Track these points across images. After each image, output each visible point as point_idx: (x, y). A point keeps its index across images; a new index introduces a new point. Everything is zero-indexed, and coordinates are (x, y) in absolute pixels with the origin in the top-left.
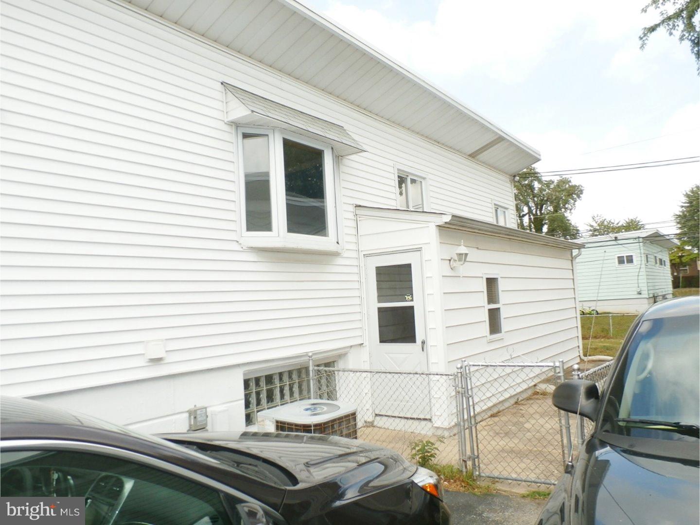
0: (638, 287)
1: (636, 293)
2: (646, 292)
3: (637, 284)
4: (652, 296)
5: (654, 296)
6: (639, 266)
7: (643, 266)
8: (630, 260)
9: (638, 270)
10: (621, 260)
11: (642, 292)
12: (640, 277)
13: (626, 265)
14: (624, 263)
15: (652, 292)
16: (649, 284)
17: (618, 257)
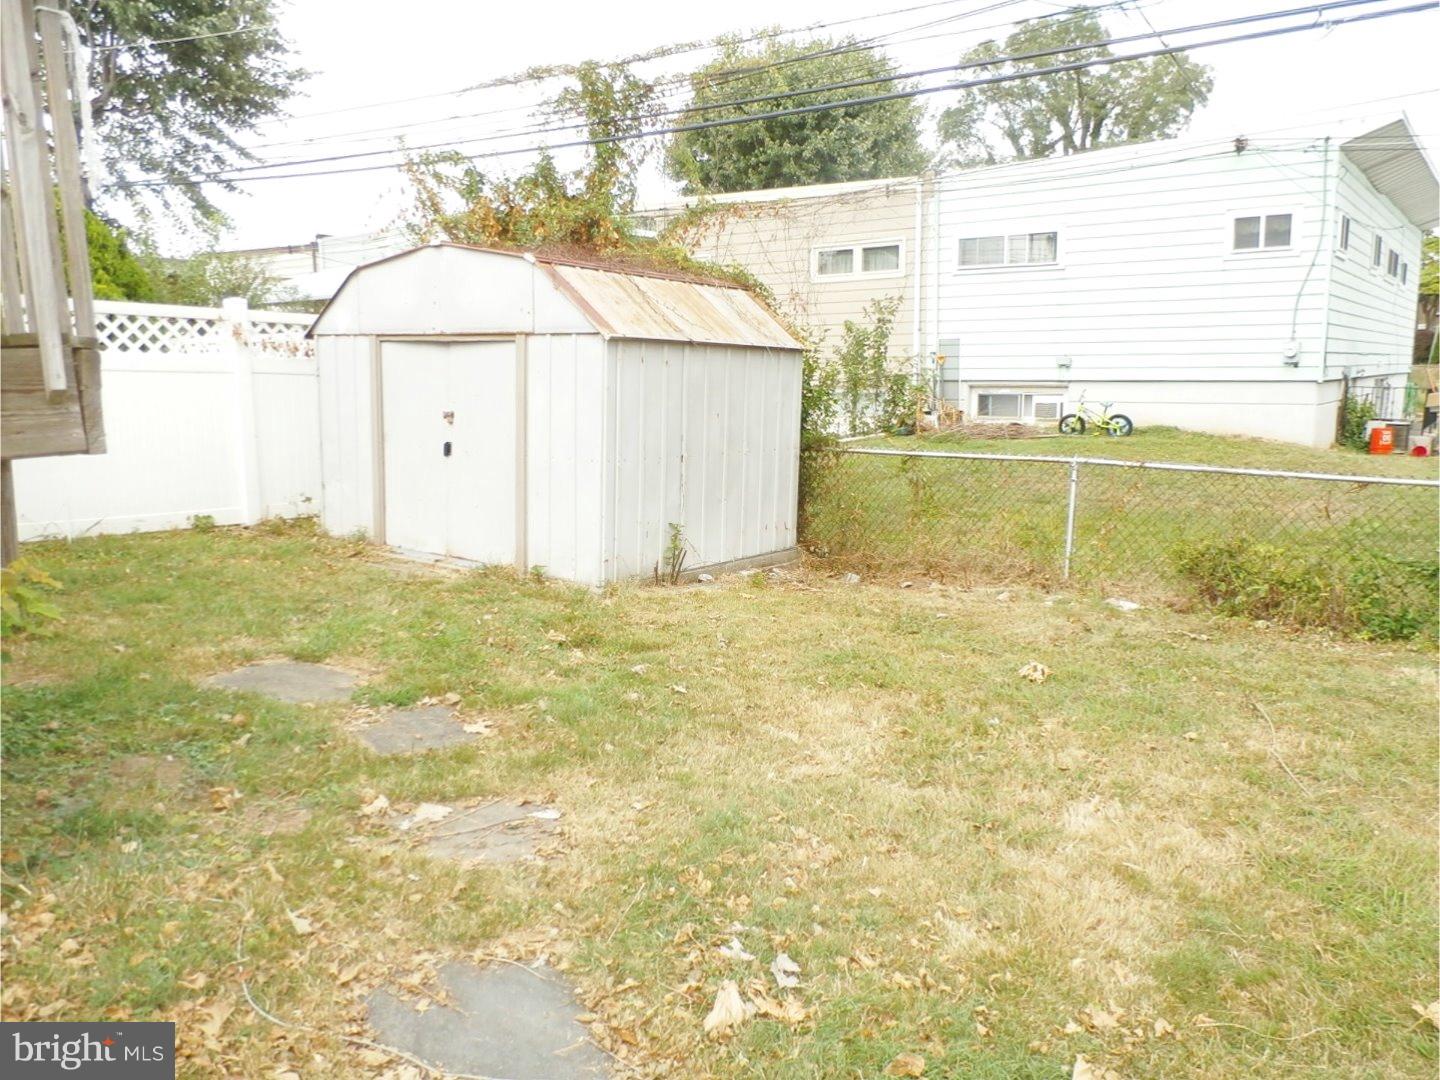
0: (1293, 339)
1: (1280, 360)
2: (1319, 360)
3: (1290, 328)
4: (1341, 377)
5: (1346, 378)
6: (1307, 259)
7: (1325, 258)
8: (1279, 230)
9: (1302, 274)
10: (1245, 233)
11: (1303, 360)
12: (1305, 302)
13: (1262, 257)
14: (1257, 245)
15: (1342, 360)
16: (1334, 332)
17: (1239, 221)
